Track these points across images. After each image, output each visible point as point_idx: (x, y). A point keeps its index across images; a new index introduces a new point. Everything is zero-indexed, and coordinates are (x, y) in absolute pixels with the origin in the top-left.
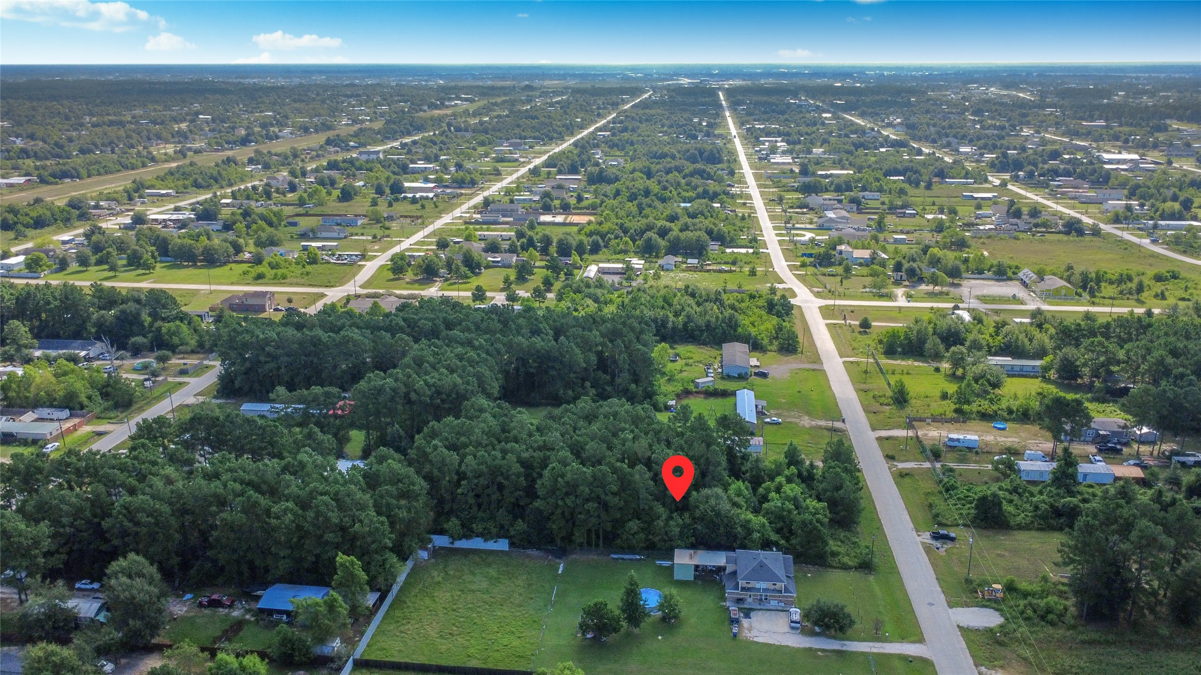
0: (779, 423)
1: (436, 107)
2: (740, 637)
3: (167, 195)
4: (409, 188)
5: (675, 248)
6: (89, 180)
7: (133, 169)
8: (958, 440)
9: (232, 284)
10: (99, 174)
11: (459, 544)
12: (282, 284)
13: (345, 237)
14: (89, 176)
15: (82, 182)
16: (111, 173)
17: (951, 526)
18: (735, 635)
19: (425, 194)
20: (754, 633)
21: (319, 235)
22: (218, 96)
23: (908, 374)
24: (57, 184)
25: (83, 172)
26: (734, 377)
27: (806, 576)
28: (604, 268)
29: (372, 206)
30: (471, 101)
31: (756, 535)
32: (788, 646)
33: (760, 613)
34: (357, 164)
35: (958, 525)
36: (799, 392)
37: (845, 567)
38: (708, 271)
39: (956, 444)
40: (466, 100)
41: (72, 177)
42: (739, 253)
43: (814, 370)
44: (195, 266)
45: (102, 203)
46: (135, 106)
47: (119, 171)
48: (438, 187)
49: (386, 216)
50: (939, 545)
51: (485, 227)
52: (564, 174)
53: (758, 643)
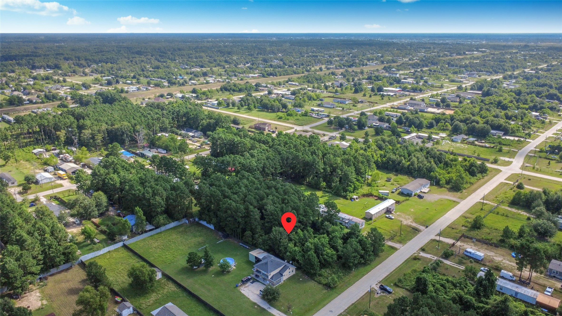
0: (392, 219)
1: (460, 54)
2: (238, 288)
3: (295, 85)
4: (386, 90)
5: (471, 132)
6: (279, 77)
7: (298, 74)
8: (470, 253)
9: (270, 119)
10: (284, 75)
11: (202, 222)
12: (285, 122)
13: (334, 107)
14: (280, 75)
15: (277, 77)
16: (289, 75)
17: (401, 287)
18: (237, 286)
19: (389, 93)
20: (245, 289)
21: (324, 106)
22: (368, 47)
23: (506, 216)
24: (267, 77)
25: (278, 74)
26: (405, 194)
27: (299, 279)
28: (420, 135)
29: (363, 96)
30: (482, 52)
31: (288, 254)
32: (249, 299)
33: (258, 283)
34: (379, 78)
35: (404, 288)
36: (427, 209)
37: (320, 283)
38: (476, 145)
39: (468, 254)
40: (481, 51)
41: (273, 75)
42: (509, 139)
43: (454, 202)
44: (268, 112)
45: (268, 85)
46: (332, 50)
47: (292, 74)
48: (402, 90)
49: (360, 100)
50: (379, 292)
51: (395, 110)
52: (475, 90)
53: (241, 293)
